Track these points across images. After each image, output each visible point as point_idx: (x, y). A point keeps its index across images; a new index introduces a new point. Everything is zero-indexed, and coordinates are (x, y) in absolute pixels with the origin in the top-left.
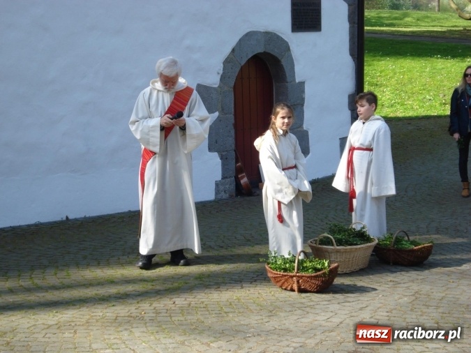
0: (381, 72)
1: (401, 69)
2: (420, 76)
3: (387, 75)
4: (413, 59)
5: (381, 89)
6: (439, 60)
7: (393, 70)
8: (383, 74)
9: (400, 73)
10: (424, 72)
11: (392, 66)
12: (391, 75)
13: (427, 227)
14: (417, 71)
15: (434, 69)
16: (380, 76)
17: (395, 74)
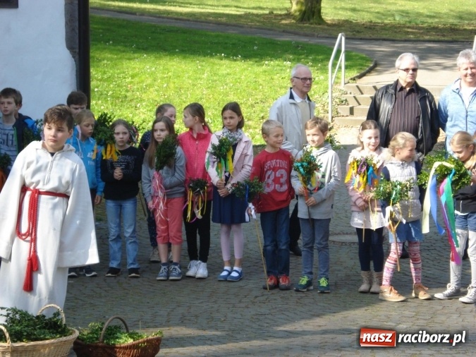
0: (133, 77)
1: (165, 74)
2: (194, 85)
3: (142, 82)
4: (184, 58)
5: (133, 104)
6: (223, 62)
7: (152, 74)
8: (136, 79)
9: (162, 78)
10: (200, 79)
11: (150, 68)
12: (149, 81)
13: (169, 314)
14: (189, 78)
15: (215, 74)
16: (131, 82)
17: (155, 80)
